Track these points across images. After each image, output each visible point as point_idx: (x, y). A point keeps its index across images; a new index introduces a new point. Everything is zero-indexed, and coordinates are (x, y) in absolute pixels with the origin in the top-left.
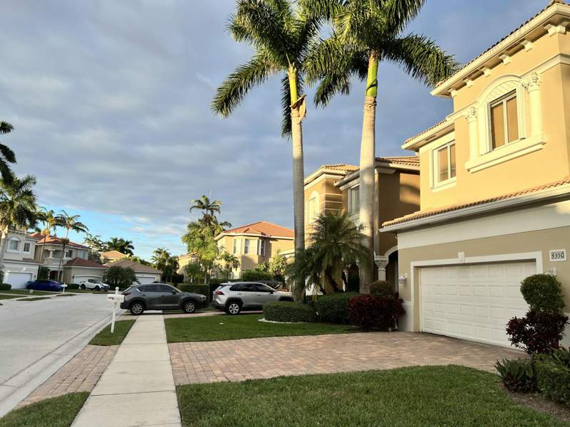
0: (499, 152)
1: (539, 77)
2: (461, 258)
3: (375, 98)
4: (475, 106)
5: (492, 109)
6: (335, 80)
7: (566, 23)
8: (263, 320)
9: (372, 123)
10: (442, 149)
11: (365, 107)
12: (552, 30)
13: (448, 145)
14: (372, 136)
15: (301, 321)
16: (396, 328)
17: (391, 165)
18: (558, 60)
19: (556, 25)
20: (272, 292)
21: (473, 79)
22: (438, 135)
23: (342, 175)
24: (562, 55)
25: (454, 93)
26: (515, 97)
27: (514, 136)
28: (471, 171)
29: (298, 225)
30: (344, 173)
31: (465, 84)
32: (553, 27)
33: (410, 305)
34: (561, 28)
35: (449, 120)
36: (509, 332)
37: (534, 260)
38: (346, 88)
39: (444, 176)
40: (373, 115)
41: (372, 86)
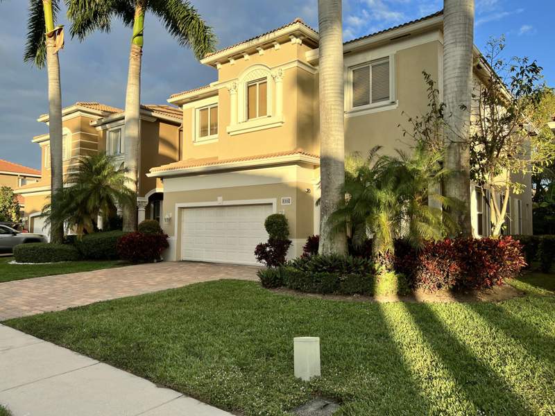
0: (254, 122)
1: (283, 72)
2: (220, 201)
3: (142, 47)
4: (237, 82)
5: (248, 87)
6: (95, 16)
7: (302, 38)
8: (13, 262)
9: (138, 71)
10: (204, 110)
11: (131, 54)
12: (294, 40)
13: (209, 107)
14: (138, 84)
15: (62, 260)
16: (162, 259)
17: (153, 114)
18: (296, 64)
19: (297, 37)
20: (15, 234)
21: (235, 59)
22: (201, 96)
23: (99, 115)
24: (299, 61)
25: (219, 66)
26: (266, 82)
27: (263, 112)
28: (231, 134)
29: (56, 164)
30: (100, 113)
31: (229, 61)
32: (295, 38)
33: (173, 240)
34: (299, 41)
35: (212, 87)
36: (256, 253)
37: (271, 204)
38: (106, 26)
39: (204, 132)
40: (139, 64)
41: (139, 35)
